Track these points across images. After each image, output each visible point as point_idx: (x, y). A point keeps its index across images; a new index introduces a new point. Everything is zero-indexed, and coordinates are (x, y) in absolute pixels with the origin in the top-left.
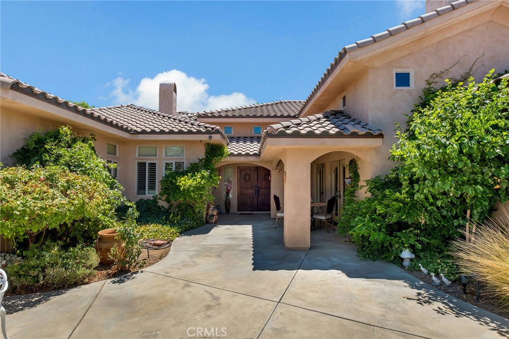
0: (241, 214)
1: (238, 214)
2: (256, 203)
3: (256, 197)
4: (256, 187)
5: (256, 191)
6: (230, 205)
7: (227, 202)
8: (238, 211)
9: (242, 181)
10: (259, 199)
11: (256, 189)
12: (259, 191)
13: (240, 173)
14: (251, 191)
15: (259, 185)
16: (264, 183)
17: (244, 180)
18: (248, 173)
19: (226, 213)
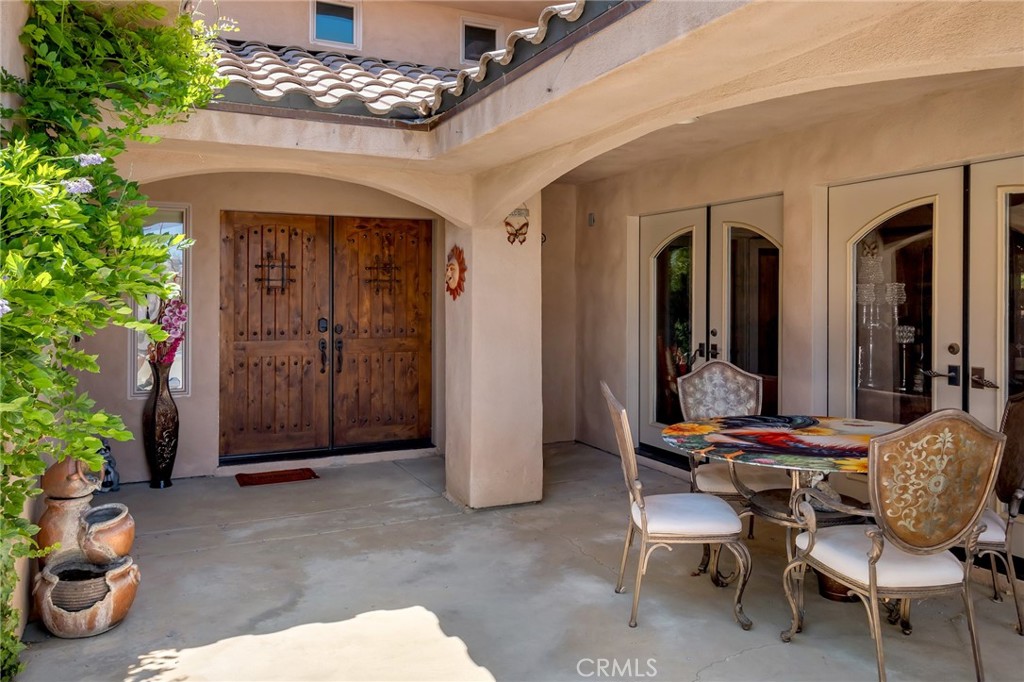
0: (244, 480)
1: (225, 480)
2: (325, 413)
3: (325, 378)
4: (322, 324)
5: (323, 345)
6: (174, 434)
7: (160, 420)
8: (223, 463)
9: (243, 296)
10: (341, 390)
11: (326, 336)
12: (339, 345)
13: (237, 251)
14: (298, 350)
15: (341, 316)
16: (367, 304)
17: (255, 288)
18: (282, 248)
19: (154, 484)
